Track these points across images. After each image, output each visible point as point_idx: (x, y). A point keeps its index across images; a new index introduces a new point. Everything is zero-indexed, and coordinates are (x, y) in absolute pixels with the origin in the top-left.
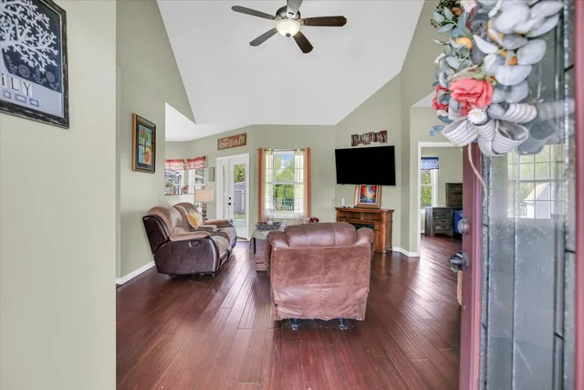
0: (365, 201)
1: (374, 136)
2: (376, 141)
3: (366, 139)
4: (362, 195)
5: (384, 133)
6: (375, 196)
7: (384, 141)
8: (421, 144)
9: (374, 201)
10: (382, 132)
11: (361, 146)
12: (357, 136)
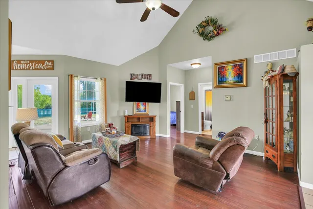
0: (140, 111)
1: (144, 76)
2: (145, 78)
3: (140, 77)
4: (138, 108)
5: (150, 75)
6: (145, 108)
7: (150, 79)
8: (171, 83)
9: (145, 111)
10: (149, 75)
11: (136, 80)
12: (134, 74)
